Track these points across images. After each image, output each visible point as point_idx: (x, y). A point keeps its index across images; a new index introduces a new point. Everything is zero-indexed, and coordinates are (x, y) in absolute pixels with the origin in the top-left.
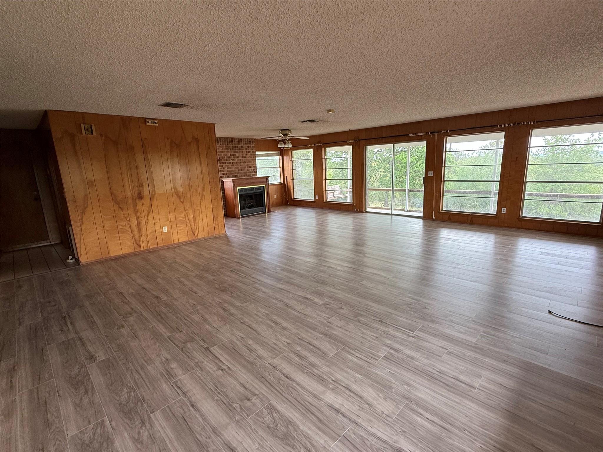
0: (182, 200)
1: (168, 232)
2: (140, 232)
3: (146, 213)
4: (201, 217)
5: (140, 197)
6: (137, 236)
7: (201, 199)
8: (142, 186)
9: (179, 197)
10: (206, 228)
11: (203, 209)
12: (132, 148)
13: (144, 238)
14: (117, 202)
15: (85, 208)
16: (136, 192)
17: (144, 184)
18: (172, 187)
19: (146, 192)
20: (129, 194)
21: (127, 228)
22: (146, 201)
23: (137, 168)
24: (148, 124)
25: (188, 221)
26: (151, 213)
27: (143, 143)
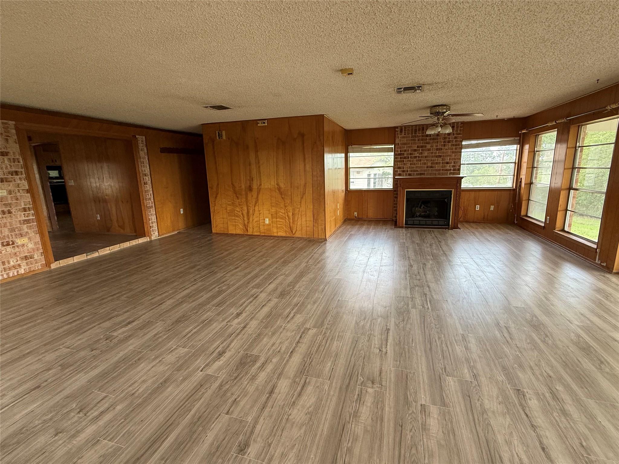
0: (283, 196)
1: (269, 225)
2: (248, 219)
3: (254, 203)
4: (300, 216)
5: (250, 189)
6: (246, 222)
7: (302, 198)
8: (252, 180)
9: (281, 194)
10: (304, 228)
11: (303, 208)
12: (248, 147)
13: (250, 225)
14: (235, 192)
15: (217, 194)
16: (248, 184)
17: (254, 179)
18: (276, 183)
19: (255, 187)
20: (243, 187)
21: (240, 214)
22: (254, 193)
23: (250, 165)
24: (259, 125)
25: (287, 217)
26: (257, 204)
27: (255, 142)
